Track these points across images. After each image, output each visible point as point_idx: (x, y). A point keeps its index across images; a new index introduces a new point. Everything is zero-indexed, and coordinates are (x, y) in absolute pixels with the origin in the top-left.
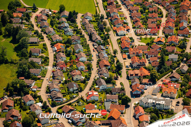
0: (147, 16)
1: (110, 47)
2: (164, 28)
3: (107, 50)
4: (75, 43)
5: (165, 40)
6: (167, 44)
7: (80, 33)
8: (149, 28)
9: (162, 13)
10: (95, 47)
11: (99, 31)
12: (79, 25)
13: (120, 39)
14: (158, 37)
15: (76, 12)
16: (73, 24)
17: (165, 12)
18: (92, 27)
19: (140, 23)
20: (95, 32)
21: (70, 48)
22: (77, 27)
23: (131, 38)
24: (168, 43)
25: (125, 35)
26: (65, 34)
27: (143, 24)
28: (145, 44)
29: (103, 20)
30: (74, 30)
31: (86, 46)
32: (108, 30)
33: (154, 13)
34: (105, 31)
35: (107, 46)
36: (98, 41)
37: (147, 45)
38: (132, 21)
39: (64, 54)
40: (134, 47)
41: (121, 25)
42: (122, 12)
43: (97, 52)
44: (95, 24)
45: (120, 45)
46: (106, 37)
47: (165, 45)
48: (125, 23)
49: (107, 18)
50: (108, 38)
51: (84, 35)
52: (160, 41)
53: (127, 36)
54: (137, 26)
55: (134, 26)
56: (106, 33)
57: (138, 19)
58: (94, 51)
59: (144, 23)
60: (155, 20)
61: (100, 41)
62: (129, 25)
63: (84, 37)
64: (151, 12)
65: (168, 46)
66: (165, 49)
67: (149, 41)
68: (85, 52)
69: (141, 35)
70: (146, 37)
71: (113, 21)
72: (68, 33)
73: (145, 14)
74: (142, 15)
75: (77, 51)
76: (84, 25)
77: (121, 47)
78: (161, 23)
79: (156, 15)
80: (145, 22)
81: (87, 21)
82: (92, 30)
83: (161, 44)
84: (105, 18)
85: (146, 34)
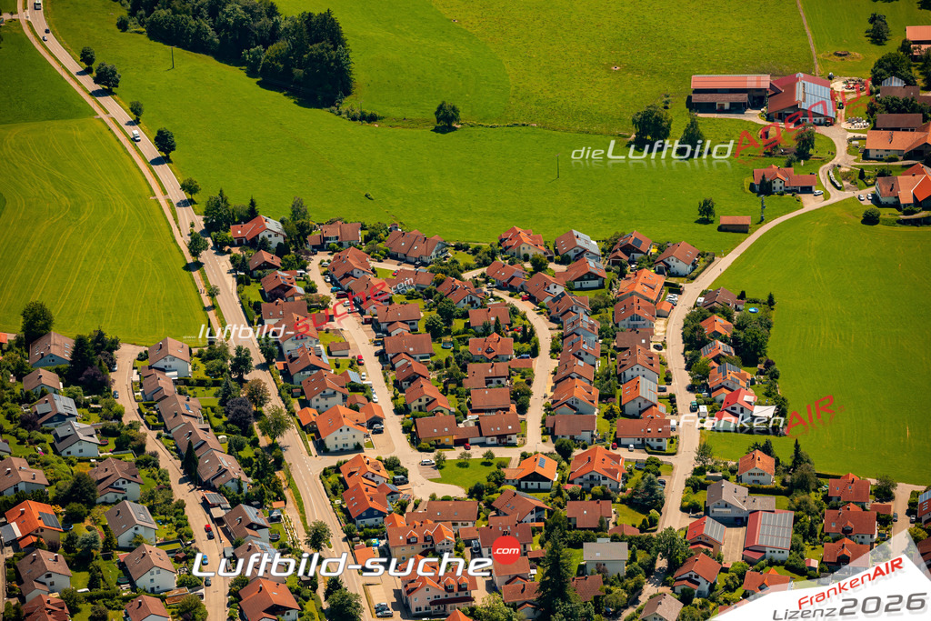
0: (462, 348)
1: (291, 513)
2: (548, 409)
3: (275, 526)
4: (111, 497)
5: (560, 468)
6: (570, 487)
7: (133, 444)
8: (474, 412)
9: (532, 332)
10: (218, 513)
11: (229, 431)
12: (127, 403)
13: (337, 469)
14: (524, 456)
15: (109, 336)
16: (96, 402)
17: (544, 332)
18: (193, 411)
19: (430, 387)
20: (209, 437)
21: (88, 522)
22: (118, 416)
23: (392, 465)
24: (572, 482)
25: (358, 448)
26: (56, 452)
27: (445, 392)
28: (459, 492)
29: (246, 377)
30: (105, 433)
31: (171, 513)
32: (276, 427)
33: (496, 336)
34: (258, 432)
35: (276, 504)
36: (230, 484)
37: (471, 494)
38: (392, 375)
39: (61, 559)
40: (410, 508)
41: (339, 397)
42: (337, 332)
43: (225, 540)
44: (209, 397)
45: (338, 502)
46: (265, 462)
47: (559, 493)
48: (355, 388)
49: (264, 367)
50: (279, 463)
51: (155, 455)
52: (535, 477)
53: (370, 454)
54: (416, 403)
55: (401, 401)
56: (264, 441)
57: (417, 368)
58: (211, 537)
59: (451, 386)
60: (502, 368)
61: (239, 482)
62: (376, 397)
63: (156, 465)
64: (480, 330)
65: (573, 497)
66: (564, 513)
67: (482, 477)
68: (166, 542)
69: (437, 447)
70: (463, 455)
71: (297, 378)
72: (75, 449)
73: (448, 338)
74: (436, 347)
75: (124, 539)
76: (151, 401)
77: (345, 511)
78: (529, 383)
79: (506, 345)
80: (453, 384)
81: (166, 382)
82: (197, 425)
83: (539, 490)
84: (254, 363)
85: (462, 442)
